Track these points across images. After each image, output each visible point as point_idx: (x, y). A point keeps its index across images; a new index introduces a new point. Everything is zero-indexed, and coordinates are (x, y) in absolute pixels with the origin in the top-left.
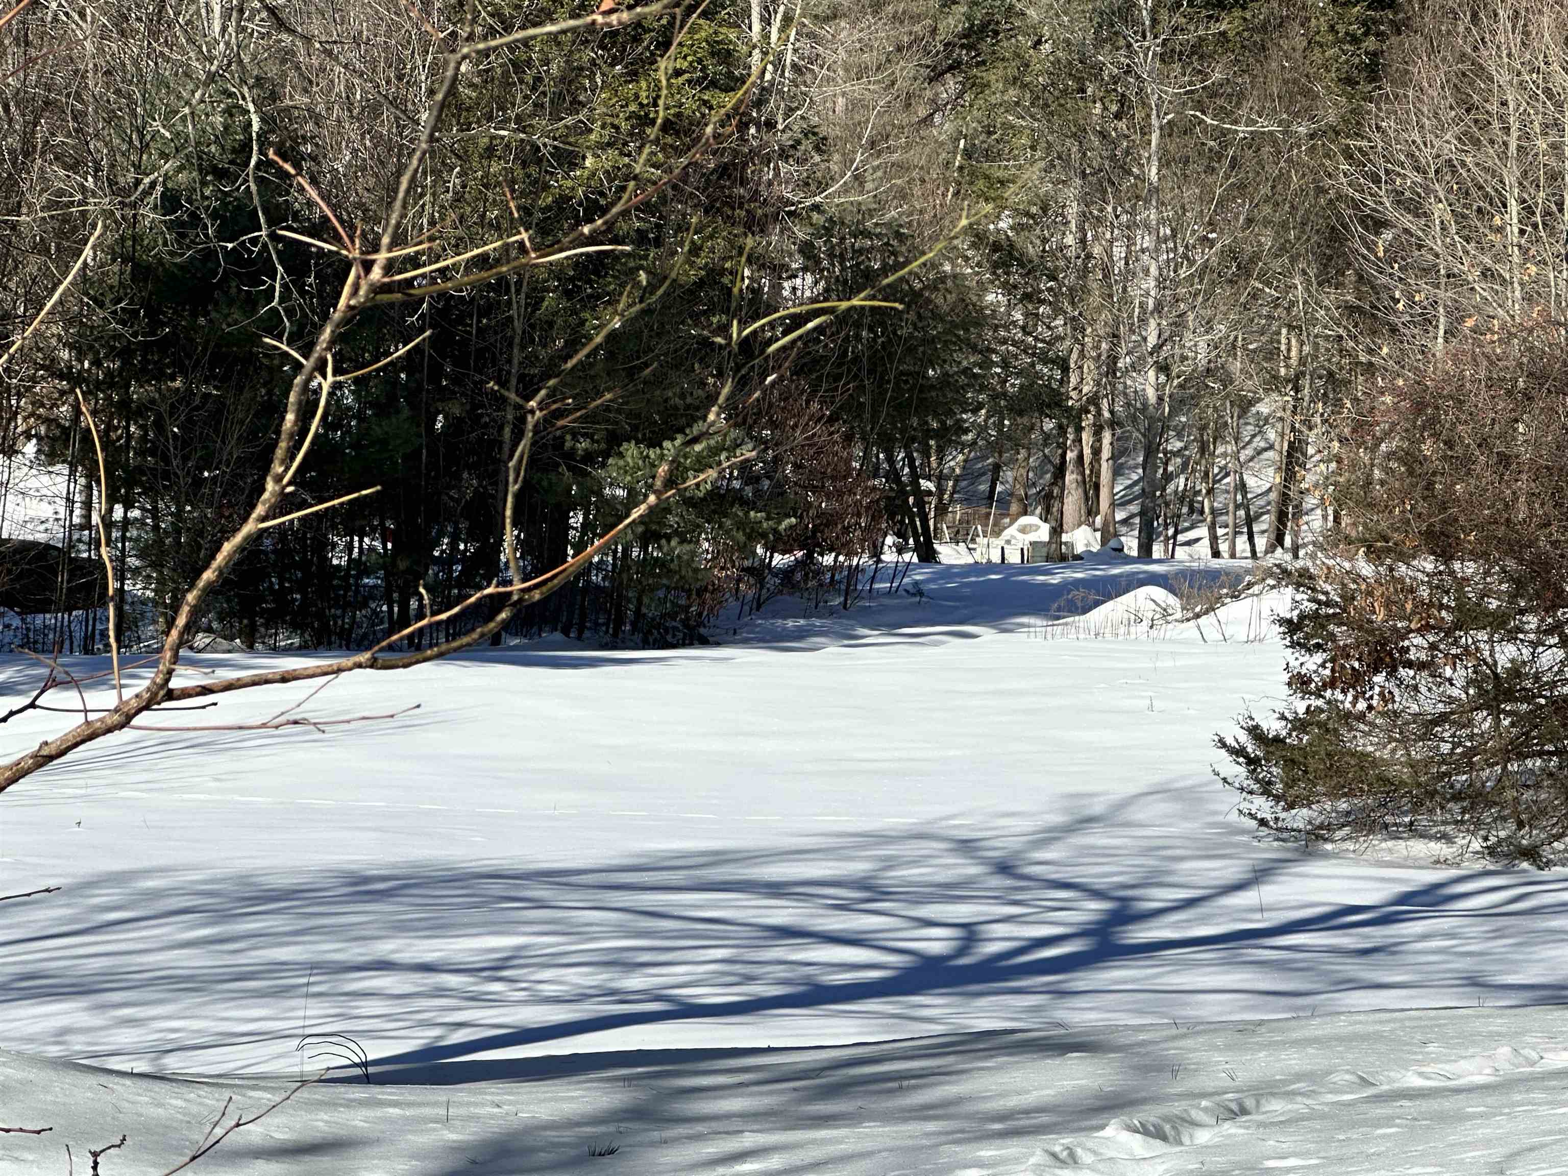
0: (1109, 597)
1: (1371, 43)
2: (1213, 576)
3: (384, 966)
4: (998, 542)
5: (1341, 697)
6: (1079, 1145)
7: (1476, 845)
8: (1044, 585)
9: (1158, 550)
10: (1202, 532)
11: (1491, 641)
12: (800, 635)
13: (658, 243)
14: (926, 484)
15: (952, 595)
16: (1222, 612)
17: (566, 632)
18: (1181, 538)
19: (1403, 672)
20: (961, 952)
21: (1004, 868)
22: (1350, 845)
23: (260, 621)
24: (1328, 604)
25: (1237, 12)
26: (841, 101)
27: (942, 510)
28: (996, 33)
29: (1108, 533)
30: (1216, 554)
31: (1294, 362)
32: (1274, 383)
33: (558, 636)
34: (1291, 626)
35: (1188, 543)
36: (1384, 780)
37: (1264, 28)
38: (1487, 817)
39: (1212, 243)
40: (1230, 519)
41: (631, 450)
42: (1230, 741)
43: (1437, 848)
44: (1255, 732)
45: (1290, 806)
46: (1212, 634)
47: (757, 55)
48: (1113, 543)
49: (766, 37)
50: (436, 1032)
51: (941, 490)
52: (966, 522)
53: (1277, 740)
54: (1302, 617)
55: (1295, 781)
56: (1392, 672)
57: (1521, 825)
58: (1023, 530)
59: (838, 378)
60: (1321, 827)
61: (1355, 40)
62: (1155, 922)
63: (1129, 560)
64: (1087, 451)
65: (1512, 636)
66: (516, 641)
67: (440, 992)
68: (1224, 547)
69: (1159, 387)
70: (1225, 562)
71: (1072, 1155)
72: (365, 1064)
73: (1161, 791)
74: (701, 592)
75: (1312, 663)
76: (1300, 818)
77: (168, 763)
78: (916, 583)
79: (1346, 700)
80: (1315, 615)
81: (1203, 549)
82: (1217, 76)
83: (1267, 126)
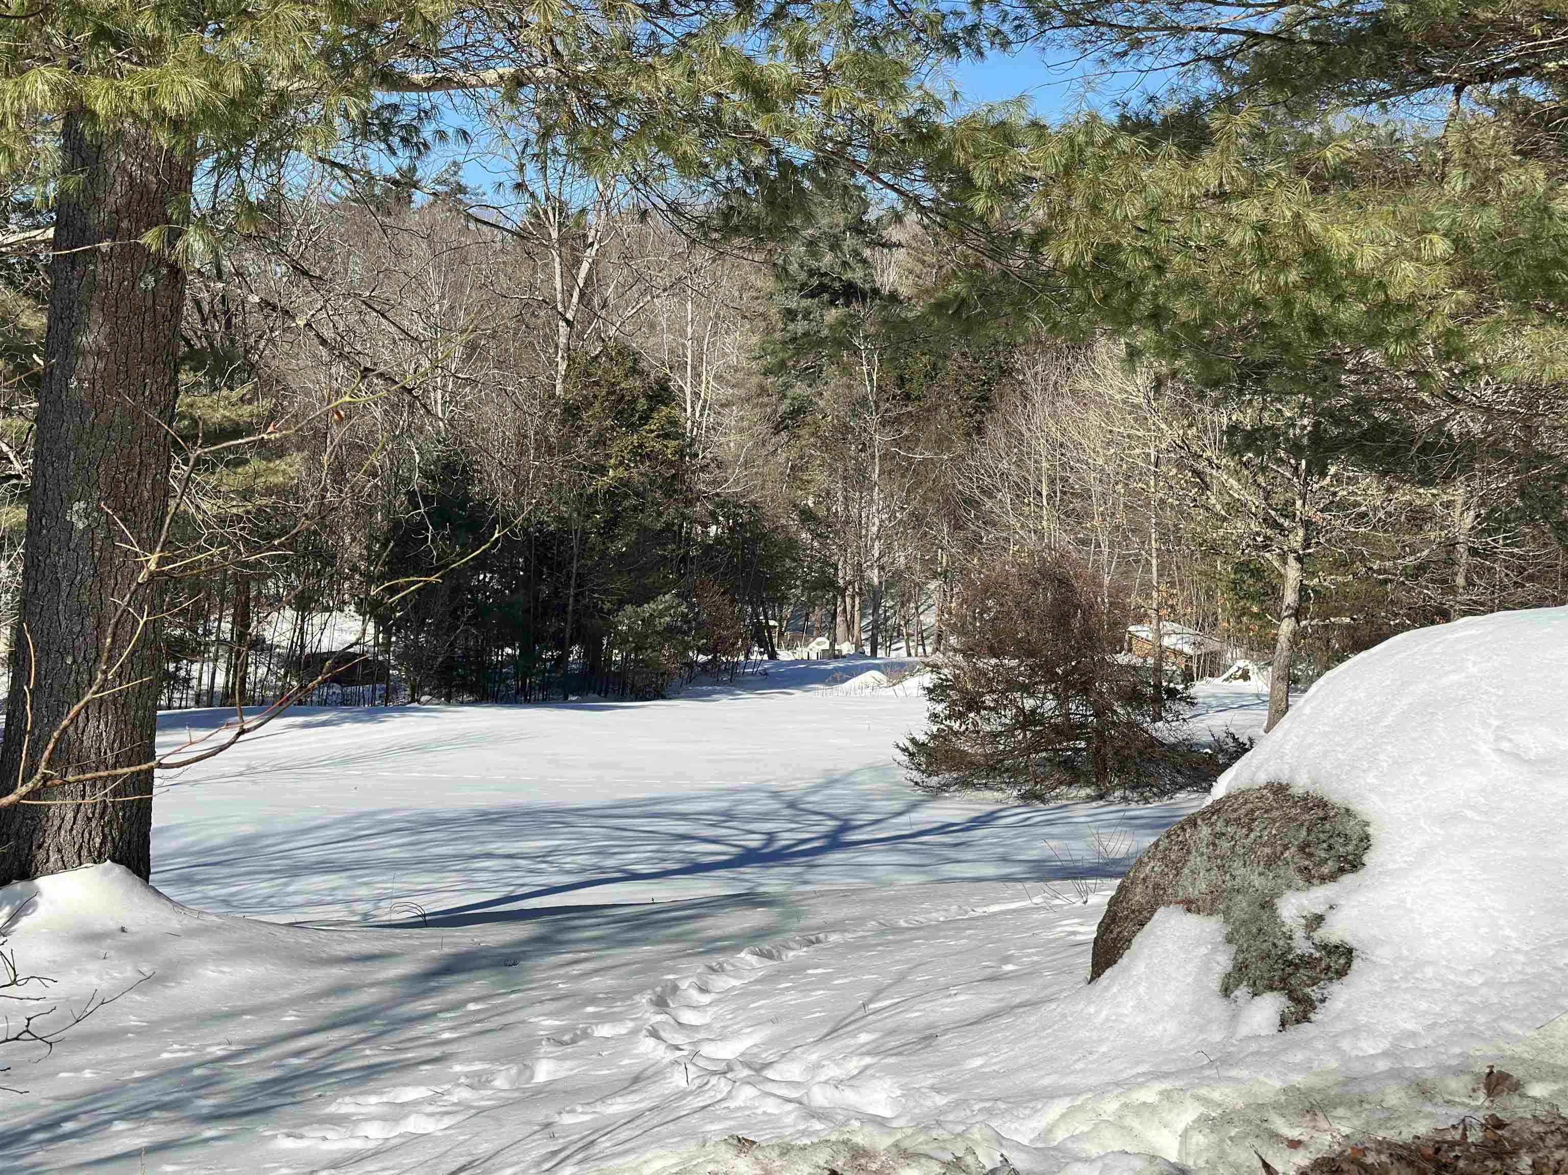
0: (852, 676)
1: (978, 417)
2: (902, 665)
3: (490, 856)
4: (808, 649)
5: (953, 724)
6: (727, 962)
7: (1015, 793)
8: (825, 670)
9: (881, 653)
10: (903, 644)
11: (1022, 697)
12: (708, 694)
13: (642, 511)
14: (772, 623)
15: (781, 675)
16: (905, 683)
17: (599, 694)
18: (893, 647)
19: (983, 712)
20: (765, 846)
21: (792, 805)
22: (957, 794)
23: (454, 690)
24: (947, 680)
25: (917, 403)
26: (732, 444)
27: (781, 634)
28: (805, 413)
29: (858, 645)
30: (909, 655)
31: (944, 564)
32: (935, 575)
33: (596, 695)
34: (930, 691)
35: (897, 649)
36: (972, 763)
37: (928, 410)
38: (1021, 779)
39: (905, 509)
40: (915, 638)
41: (629, 608)
42: (901, 745)
43: (998, 795)
44: (913, 741)
45: (930, 776)
46: (900, 693)
47: (689, 423)
48: (860, 650)
49: (693, 414)
50: (511, 888)
51: (781, 626)
52: (792, 640)
53: (923, 744)
54: (935, 686)
55: (931, 764)
56: (978, 713)
57: (1036, 783)
58: (818, 644)
59: (726, 574)
60: (944, 785)
61: (971, 416)
62: (857, 831)
63: (867, 658)
64: (849, 608)
65: (1032, 695)
66: (574, 698)
67: (515, 869)
68: (913, 651)
69: (880, 577)
70: (913, 659)
71: (721, 967)
72: (424, 915)
73: (872, 768)
74: (662, 674)
75: (940, 708)
76: (934, 781)
77: (404, 758)
78: (765, 670)
79: (956, 726)
80: (941, 685)
81: (903, 652)
82: (905, 432)
83: (928, 455)
